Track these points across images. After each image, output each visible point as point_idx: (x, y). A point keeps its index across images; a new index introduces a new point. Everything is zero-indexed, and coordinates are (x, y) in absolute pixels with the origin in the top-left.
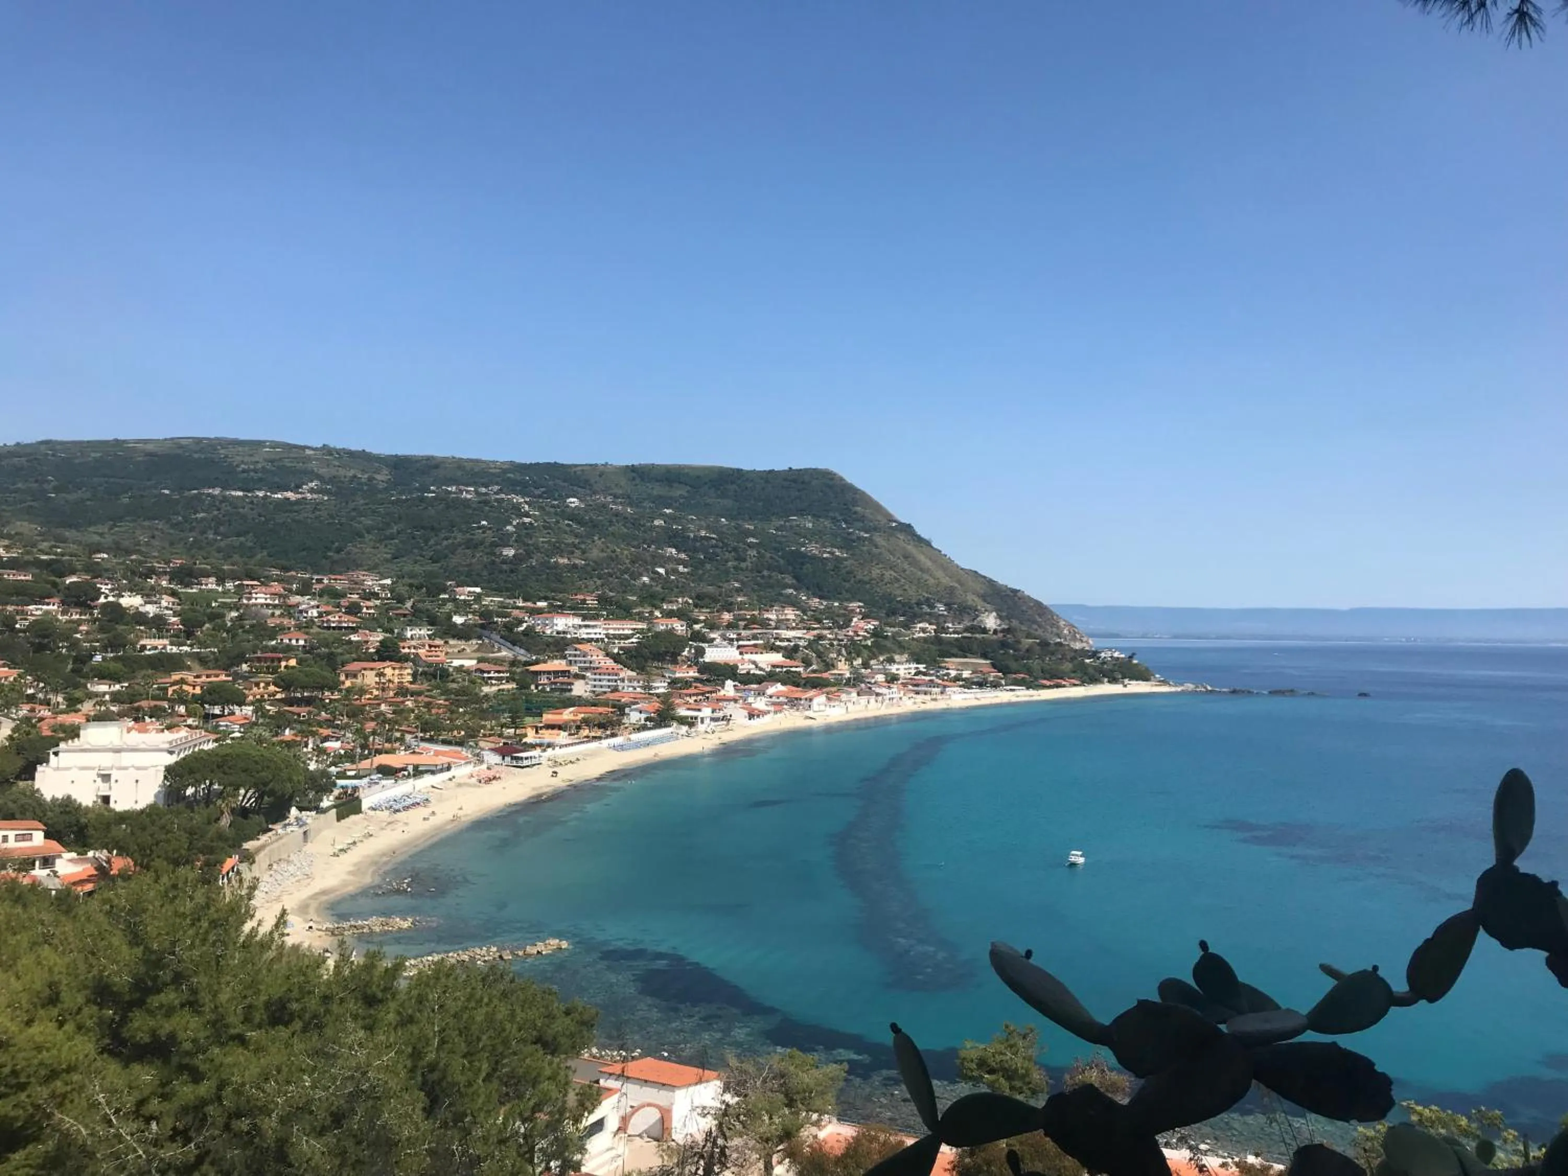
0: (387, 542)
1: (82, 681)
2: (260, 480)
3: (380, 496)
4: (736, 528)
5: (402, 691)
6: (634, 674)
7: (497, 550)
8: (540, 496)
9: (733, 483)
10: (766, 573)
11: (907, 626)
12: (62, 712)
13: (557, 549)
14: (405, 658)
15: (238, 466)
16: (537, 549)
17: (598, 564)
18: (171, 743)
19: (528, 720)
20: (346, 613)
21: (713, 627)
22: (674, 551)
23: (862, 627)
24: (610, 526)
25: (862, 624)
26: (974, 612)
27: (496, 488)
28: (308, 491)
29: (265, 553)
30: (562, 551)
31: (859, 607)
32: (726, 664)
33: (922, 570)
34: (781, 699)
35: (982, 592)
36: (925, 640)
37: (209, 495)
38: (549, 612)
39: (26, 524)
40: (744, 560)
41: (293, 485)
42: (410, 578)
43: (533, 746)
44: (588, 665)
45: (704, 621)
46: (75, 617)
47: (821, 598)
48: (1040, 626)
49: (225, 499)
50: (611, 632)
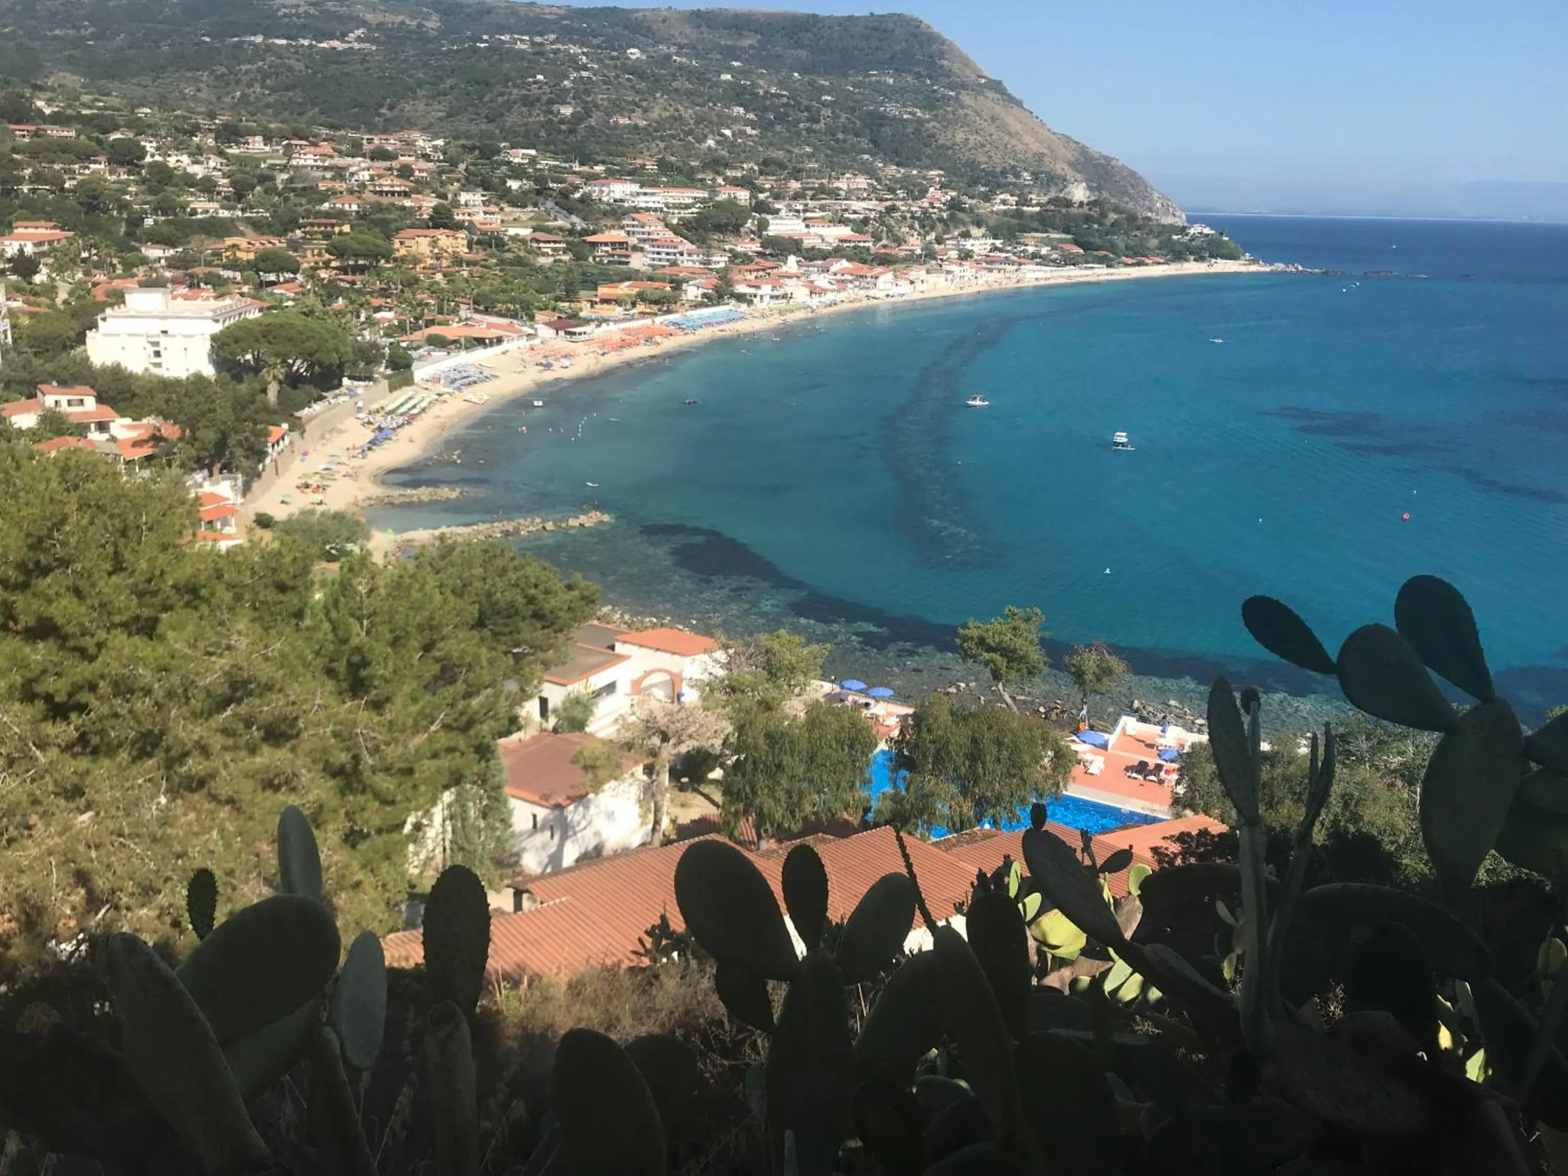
0: (441, 98)
1: (137, 245)
2: (304, 26)
3: (430, 46)
4: (810, 84)
5: (458, 261)
6: (694, 247)
7: (555, 108)
8: (599, 47)
9: (808, 31)
10: (841, 136)
11: (987, 198)
12: (118, 277)
13: (618, 107)
14: (459, 226)
15: (278, 10)
16: (596, 106)
17: (660, 124)
18: (214, 311)
19: (583, 294)
20: (398, 176)
21: (777, 197)
22: (741, 110)
23: (938, 198)
24: (674, 80)
25: (939, 194)
26: (1061, 182)
27: (552, 37)
28: (354, 40)
29: (316, 110)
30: (622, 109)
31: (939, 175)
32: (791, 239)
33: (1010, 134)
34: (847, 277)
35: (1073, 159)
36: (1005, 213)
37: (251, 43)
38: (606, 178)
39: (68, 75)
40: (818, 121)
41: (338, 34)
42: (467, 138)
43: (587, 321)
44: (645, 236)
45: (769, 190)
46: (124, 177)
47: (898, 164)
48: (1132, 199)
49: (269, 49)
50: (671, 201)
